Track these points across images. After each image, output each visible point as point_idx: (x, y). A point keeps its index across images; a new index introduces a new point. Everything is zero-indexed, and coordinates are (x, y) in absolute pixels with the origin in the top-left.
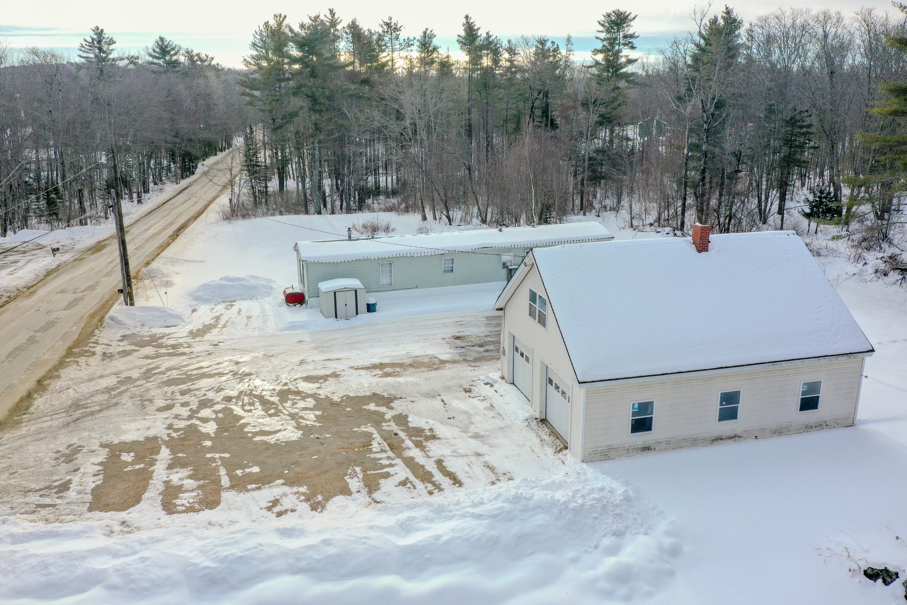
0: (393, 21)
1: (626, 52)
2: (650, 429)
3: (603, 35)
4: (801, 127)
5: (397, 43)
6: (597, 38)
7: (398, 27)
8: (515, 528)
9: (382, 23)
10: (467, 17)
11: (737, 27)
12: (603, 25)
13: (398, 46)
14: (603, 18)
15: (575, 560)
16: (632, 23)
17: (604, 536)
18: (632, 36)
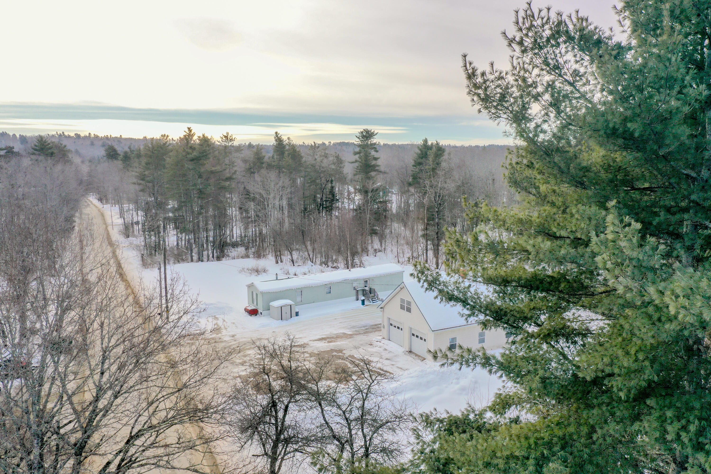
0: (229, 135)
7: (232, 138)
9: (222, 136)
10: (276, 133)
12: (359, 138)
14: (359, 134)
16: (375, 137)
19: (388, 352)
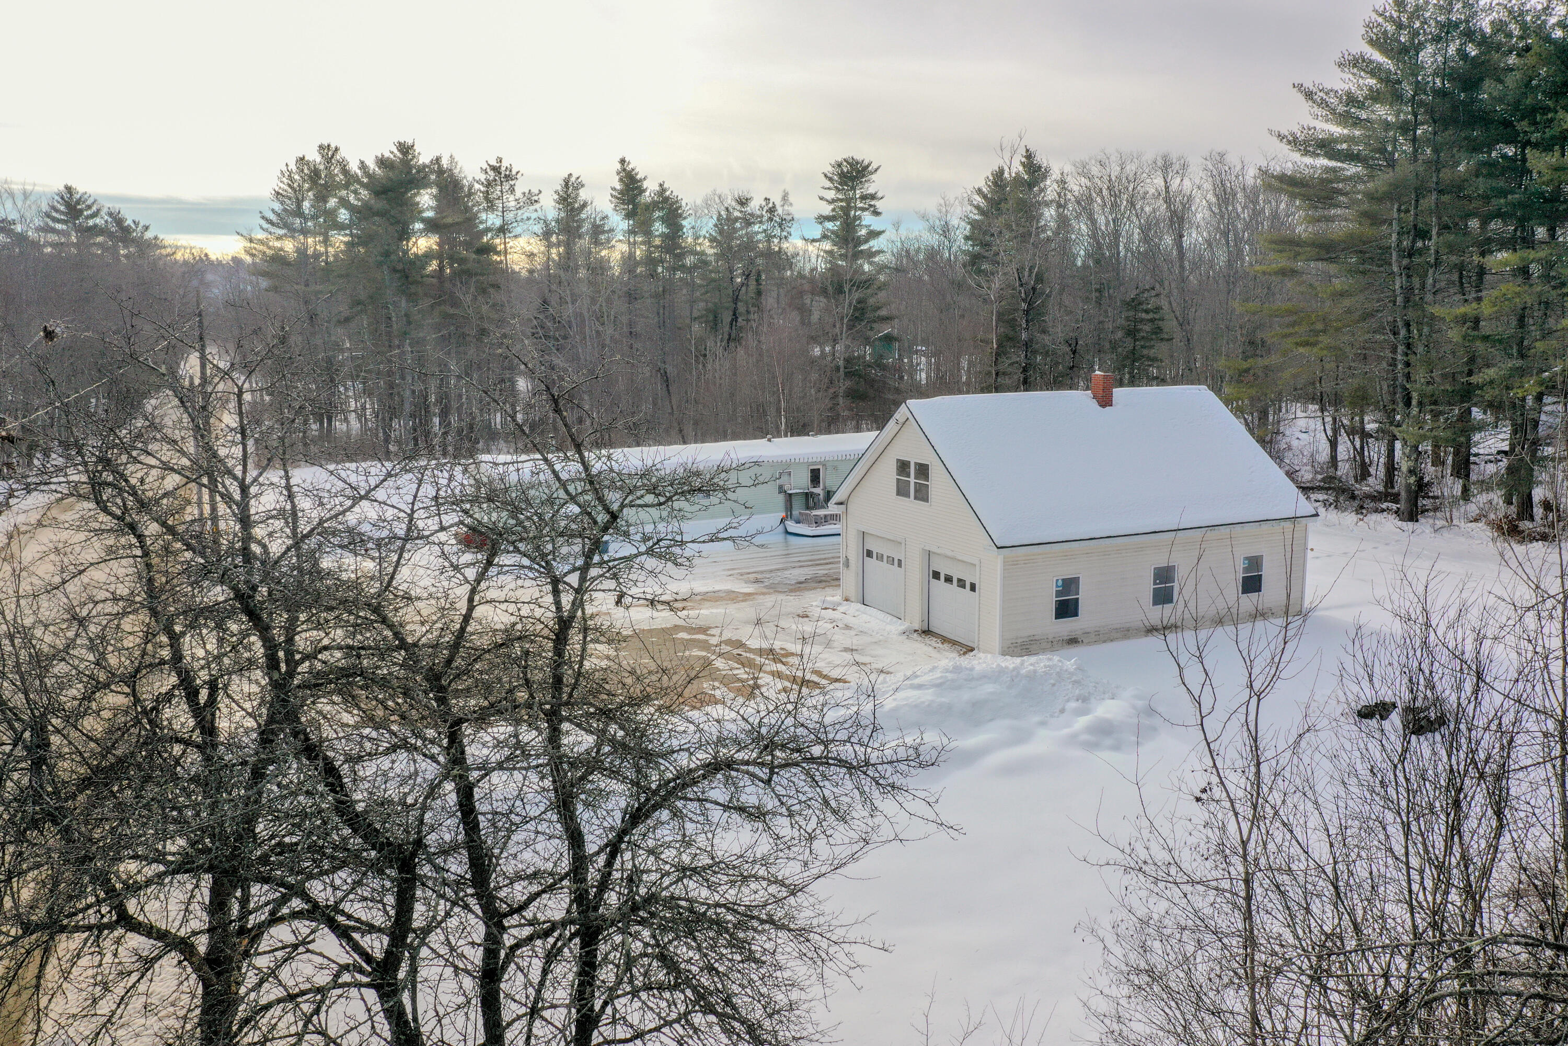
0: (505, 164)
1: (867, 219)
2: (1076, 614)
3: (831, 194)
4: (1147, 311)
5: (512, 198)
6: (821, 199)
7: (514, 172)
8: (966, 696)
9: (485, 166)
10: (623, 161)
11: (1044, 177)
12: (831, 179)
13: (513, 204)
14: (830, 169)
15: (1043, 724)
16: (873, 177)
17: (1068, 701)
18: (873, 197)
19: (853, 633)
